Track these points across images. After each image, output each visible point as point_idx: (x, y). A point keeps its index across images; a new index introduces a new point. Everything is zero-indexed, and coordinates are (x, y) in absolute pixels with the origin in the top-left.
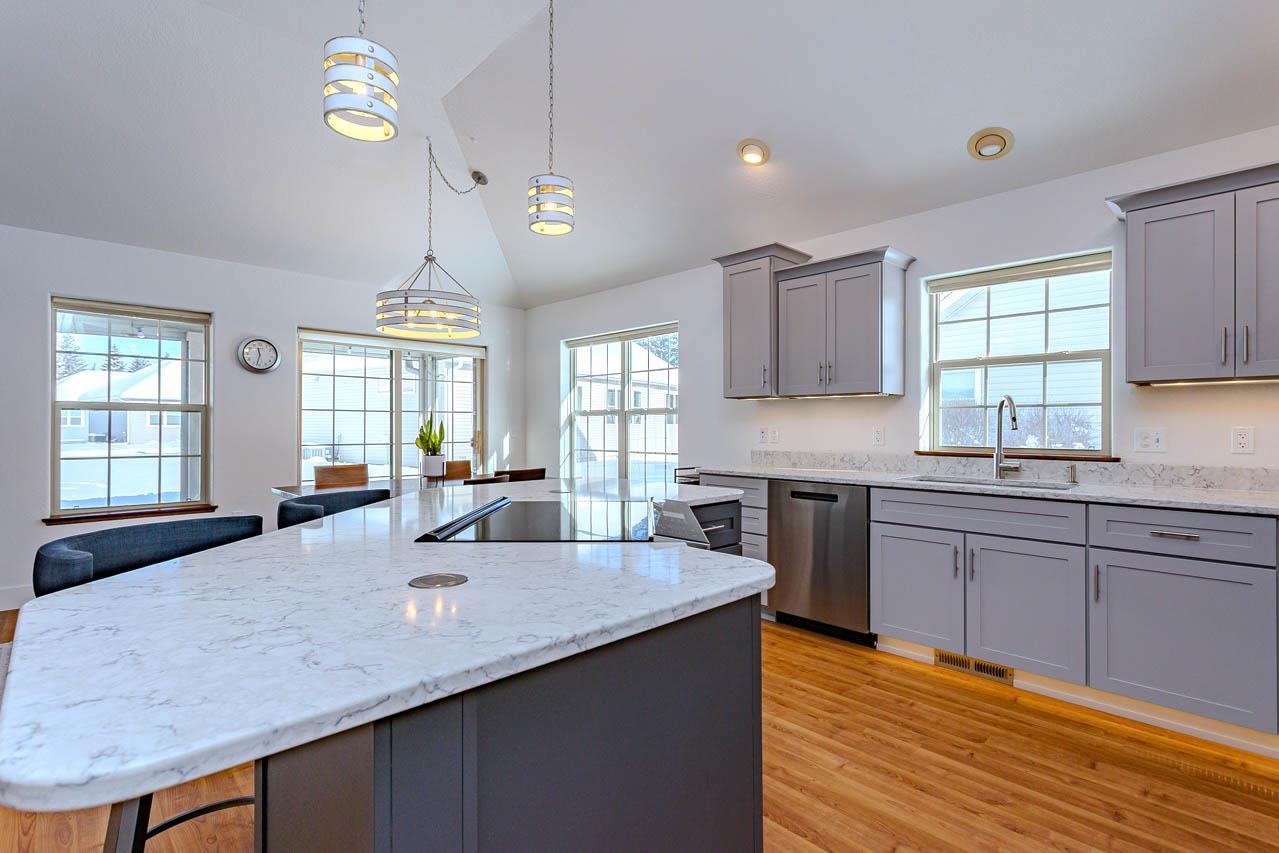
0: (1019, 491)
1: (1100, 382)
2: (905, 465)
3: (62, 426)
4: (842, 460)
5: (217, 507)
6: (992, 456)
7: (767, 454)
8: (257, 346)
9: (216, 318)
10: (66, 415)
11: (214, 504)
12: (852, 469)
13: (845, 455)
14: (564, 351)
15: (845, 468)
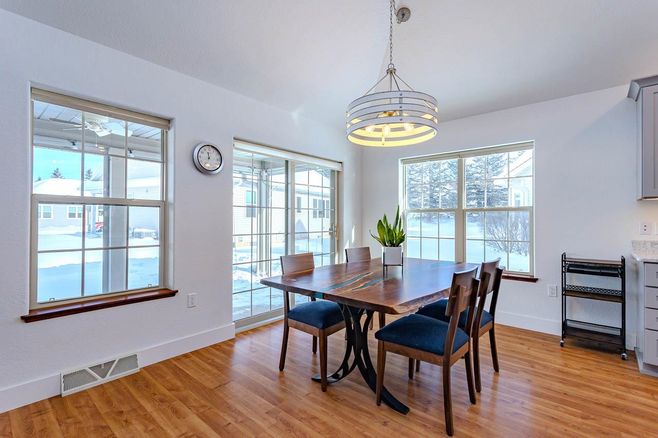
3: (39, 218)
5: (177, 291)
7: (653, 244)
8: (207, 151)
9: (177, 123)
10: (42, 208)
11: (173, 289)
14: (401, 166)
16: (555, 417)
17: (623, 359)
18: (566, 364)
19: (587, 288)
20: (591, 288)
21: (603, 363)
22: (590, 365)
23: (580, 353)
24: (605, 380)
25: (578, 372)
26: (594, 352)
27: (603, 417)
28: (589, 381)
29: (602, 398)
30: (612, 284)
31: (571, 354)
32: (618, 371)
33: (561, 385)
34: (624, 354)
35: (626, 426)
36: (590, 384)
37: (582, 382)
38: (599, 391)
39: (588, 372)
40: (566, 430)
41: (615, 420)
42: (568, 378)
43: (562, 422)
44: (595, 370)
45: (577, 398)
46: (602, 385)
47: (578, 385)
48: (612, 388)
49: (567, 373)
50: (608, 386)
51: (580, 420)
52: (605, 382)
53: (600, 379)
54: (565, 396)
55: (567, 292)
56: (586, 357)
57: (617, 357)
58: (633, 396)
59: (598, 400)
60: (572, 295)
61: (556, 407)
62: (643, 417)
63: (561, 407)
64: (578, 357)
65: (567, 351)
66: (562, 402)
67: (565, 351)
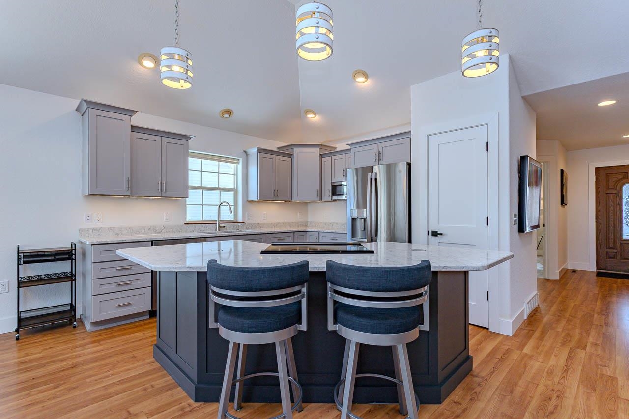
0: (226, 234)
1: (233, 198)
2: (181, 229)
4: (149, 229)
6: (216, 223)
7: (94, 230)
12: (155, 233)
13: (151, 227)
15: (151, 234)
16: (30, 403)
17: (75, 327)
18: (26, 354)
19: (42, 275)
20: (44, 275)
21: (60, 337)
22: (49, 344)
23: (38, 338)
24: (65, 350)
25: (41, 355)
26: (49, 332)
27: (70, 377)
28: (52, 357)
29: (65, 364)
30: (63, 267)
31: (29, 342)
32: (73, 337)
33: (28, 373)
34: (75, 323)
35: (87, 374)
36: (54, 359)
37: (45, 361)
38: (62, 360)
39: (50, 350)
40: (43, 407)
41: (80, 374)
42: (32, 365)
43: (38, 403)
44: (54, 346)
45: (45, 376)
46: (64, 354)
47: (43, 366)
48: (72, 353)
49: (30, 361)
50: (68, 353)
51: (53, 391)
52: (63, 352)
53: (61, 351)
54: (35, 380)
55: (22, 283)
56: (44, 339)
57: (70, 328)
58: (88, 350)
59: (63, 368)
60: (26, 285)
61: (29, 394)
62: (97, 361)
63: (33, 391)
64: (36, 342)
65: (25, 342)
66: (33, 386)
67: (21, 343)
